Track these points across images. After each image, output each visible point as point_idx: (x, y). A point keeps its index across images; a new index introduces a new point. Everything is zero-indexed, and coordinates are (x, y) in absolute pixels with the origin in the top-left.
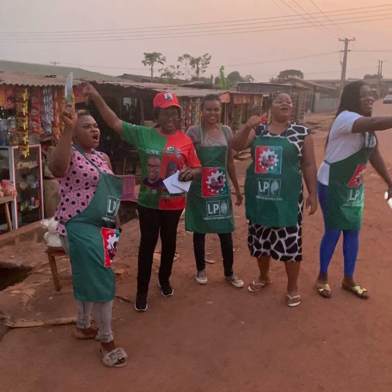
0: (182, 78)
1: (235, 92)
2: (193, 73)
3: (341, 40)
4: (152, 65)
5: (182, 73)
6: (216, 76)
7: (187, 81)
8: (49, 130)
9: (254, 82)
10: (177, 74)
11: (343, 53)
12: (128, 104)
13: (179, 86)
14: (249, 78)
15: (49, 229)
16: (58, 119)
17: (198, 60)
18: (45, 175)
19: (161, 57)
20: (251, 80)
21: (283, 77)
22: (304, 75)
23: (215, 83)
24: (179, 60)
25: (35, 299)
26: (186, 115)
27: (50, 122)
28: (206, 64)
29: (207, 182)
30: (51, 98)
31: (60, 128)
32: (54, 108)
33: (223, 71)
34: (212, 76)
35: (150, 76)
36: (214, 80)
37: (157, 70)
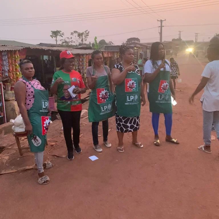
0: (73, 44)
1: (104, 51)
2: (80, 41)
3: (158, 21)
4: (56, 38)
5: (74, 41)
6: (92, 43)
7: (77, 46)
8: (7, 74)
9: (114, 45)
10: (71, 42)
11: (160, 27)
12: (46, 59)
13: (73, 48)
14: (110, 43)
15: (15, 124)
16: (11, 68)
17: (82, 34)
18: (6, 99)
19: (61, 33)
20: (112, 44)
21: (129, 42)
22: (140, 40)
23: (92, 46)
24: (71, 34)
25: (9, 160)
26: (79, 63)
27: (7, 70)
28: (87, 36)
29: (100, 96)
30: (7, 57)
31: (13, 73)
32: (9, 62)
33: (96, 39)
34: (90, 43)
35: (56, 44)
36: (91, 45)
37: (59, 40)
